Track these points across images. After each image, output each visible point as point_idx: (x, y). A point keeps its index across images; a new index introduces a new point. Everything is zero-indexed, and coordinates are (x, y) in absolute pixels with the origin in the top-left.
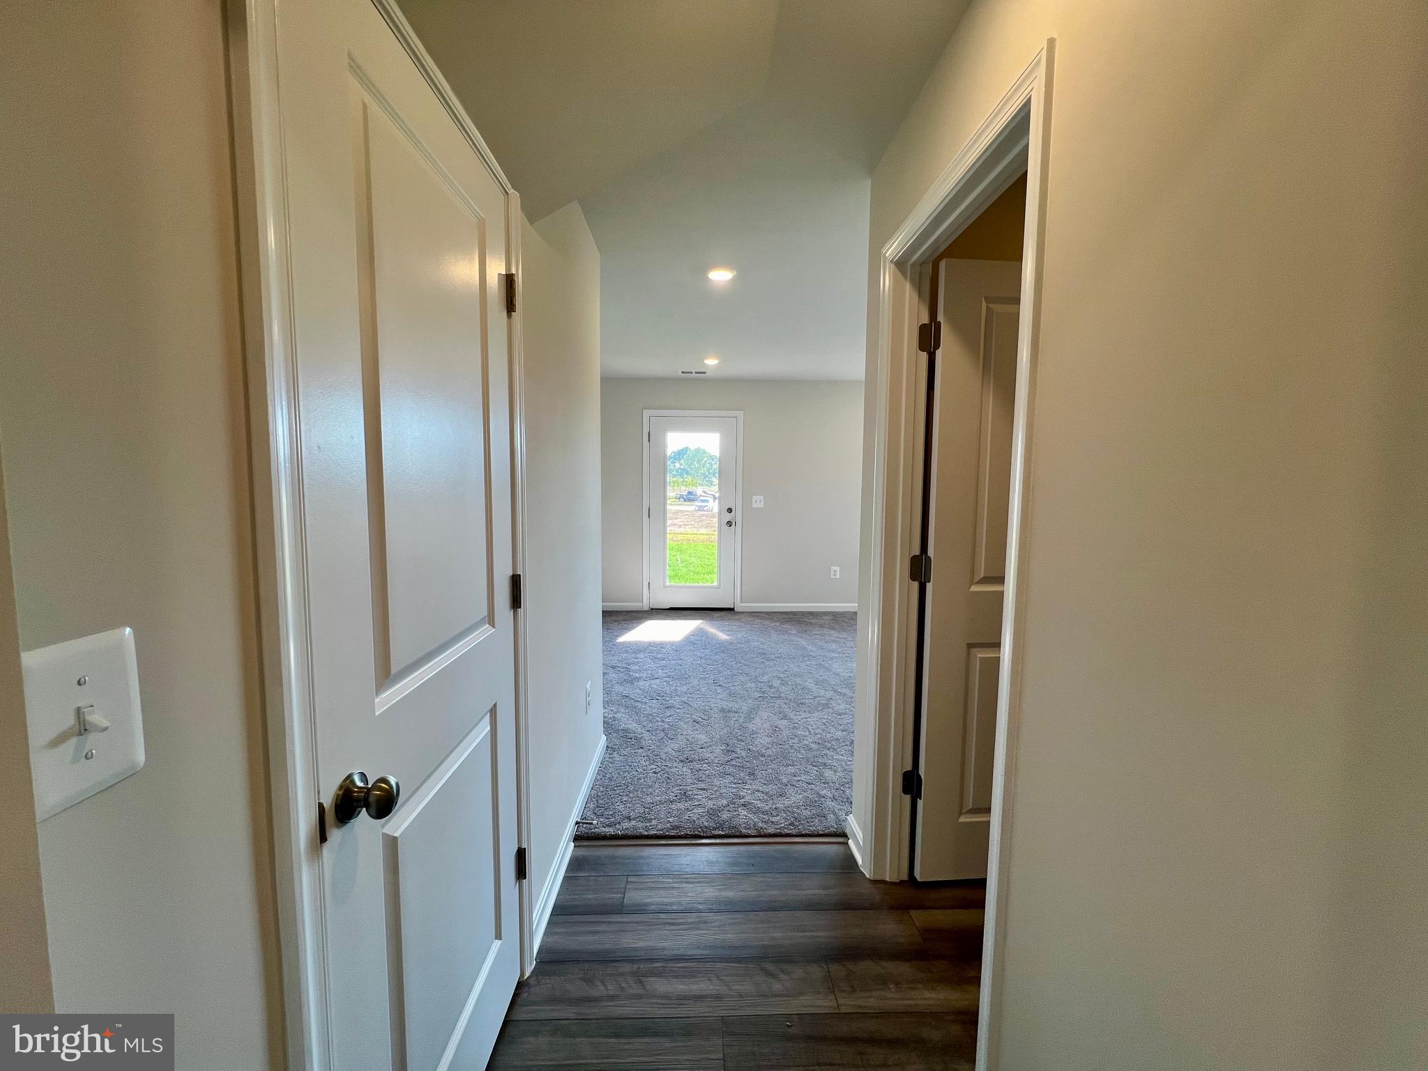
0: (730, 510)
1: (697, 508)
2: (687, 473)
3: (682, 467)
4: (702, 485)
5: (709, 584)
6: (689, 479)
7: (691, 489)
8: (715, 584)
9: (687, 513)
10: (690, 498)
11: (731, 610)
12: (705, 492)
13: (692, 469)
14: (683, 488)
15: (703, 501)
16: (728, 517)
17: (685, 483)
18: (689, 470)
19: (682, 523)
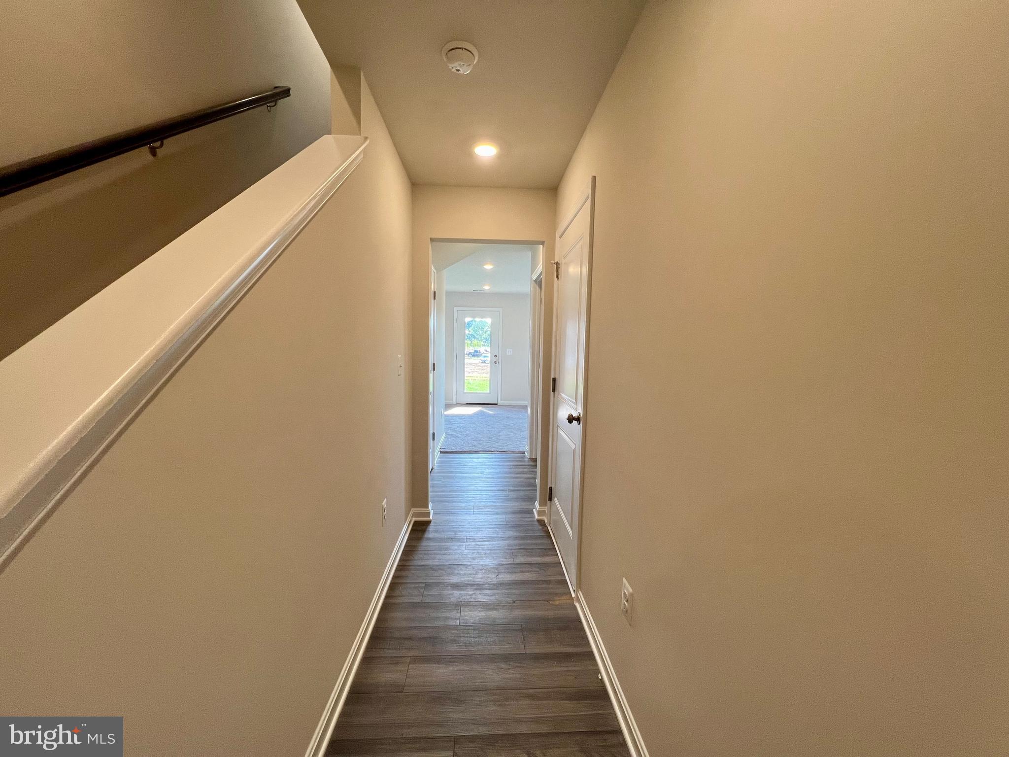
0: (496, 356)
1: (481, 362)
2: (474, 338)
3: (470, 333)
4: (484, 346)
5: (485, 392)
6: (475, 342)
7: (478, 349)
8: (488, 392)
9: (474, 364)
10: (476, 354)
11: (497, 404)
12: (486, 351)
13: (477, 335)
14: (471, 348)
15: (485, 356)
16: (495, 359)
17: (472, 344)
18: (475, 335)
19: (471, 371)
